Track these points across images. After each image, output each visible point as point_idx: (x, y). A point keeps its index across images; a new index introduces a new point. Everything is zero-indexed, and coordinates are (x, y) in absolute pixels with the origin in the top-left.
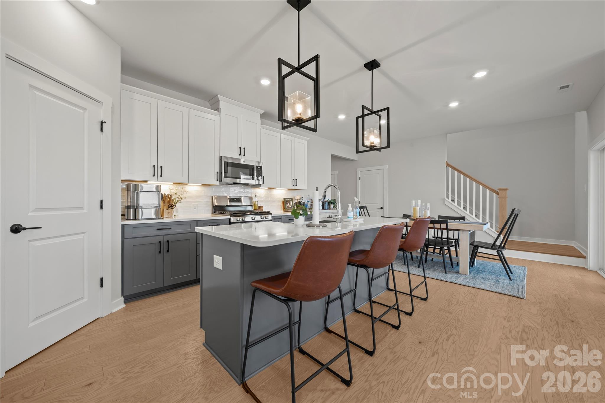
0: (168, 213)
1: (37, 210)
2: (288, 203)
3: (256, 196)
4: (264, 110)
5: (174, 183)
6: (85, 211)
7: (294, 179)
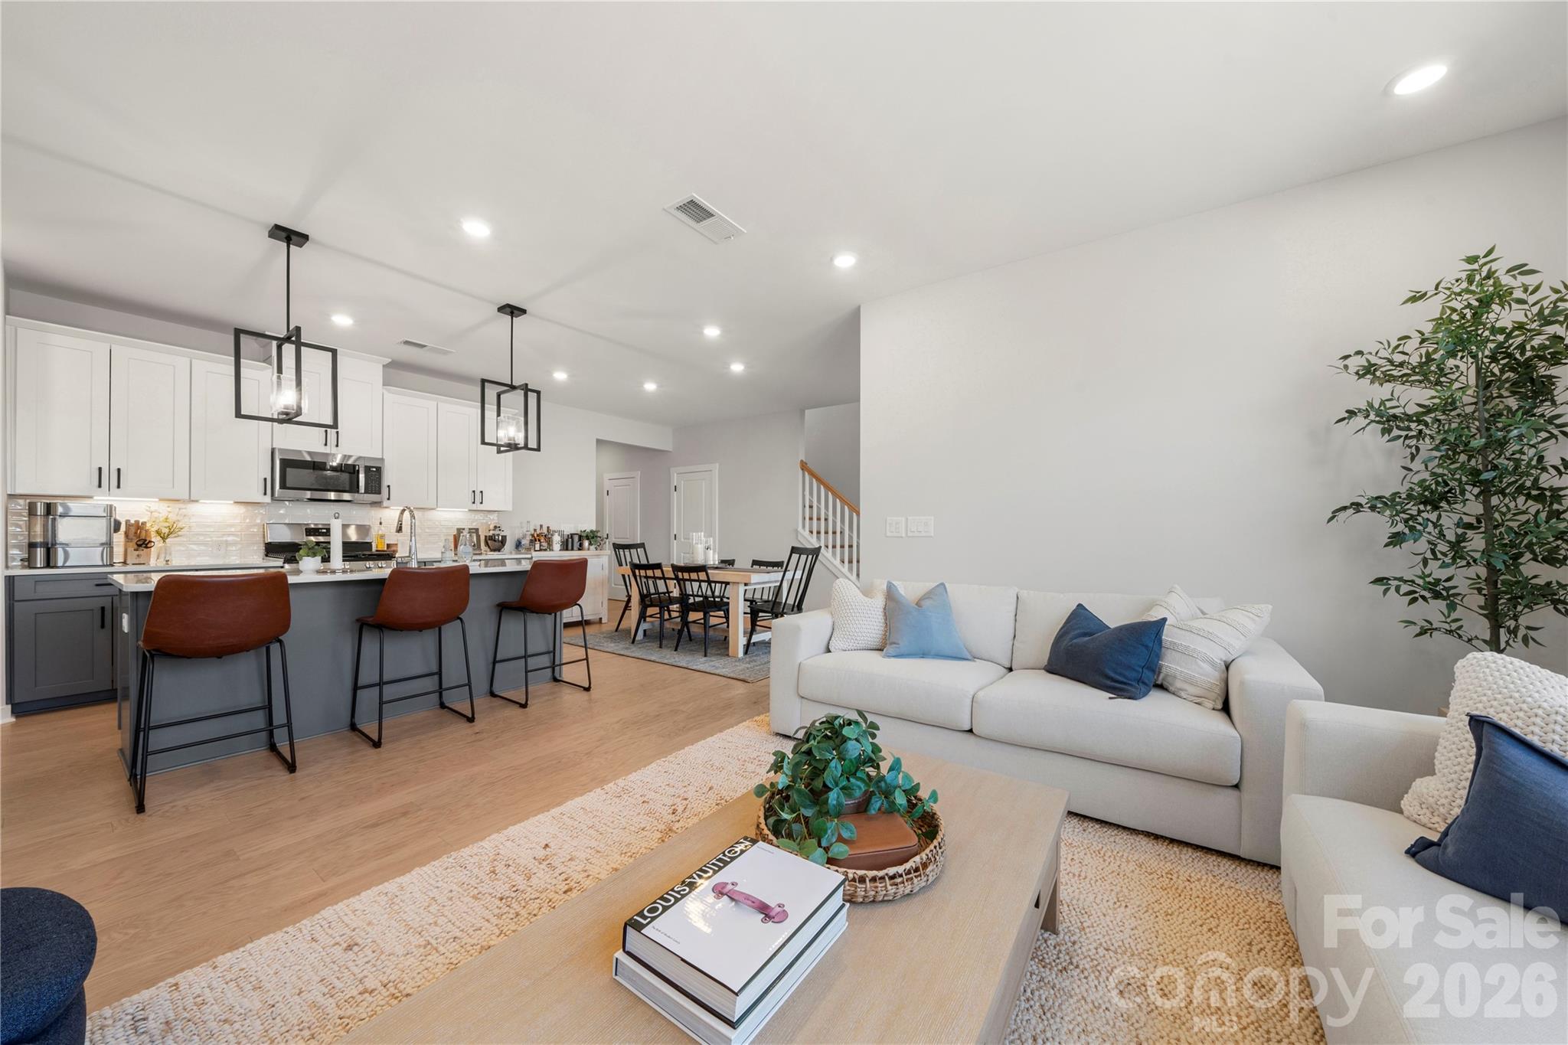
0: (138, 555)
3: (381, 523)
4: (389, 358)
5: (161, 500)
7: (474, 492)
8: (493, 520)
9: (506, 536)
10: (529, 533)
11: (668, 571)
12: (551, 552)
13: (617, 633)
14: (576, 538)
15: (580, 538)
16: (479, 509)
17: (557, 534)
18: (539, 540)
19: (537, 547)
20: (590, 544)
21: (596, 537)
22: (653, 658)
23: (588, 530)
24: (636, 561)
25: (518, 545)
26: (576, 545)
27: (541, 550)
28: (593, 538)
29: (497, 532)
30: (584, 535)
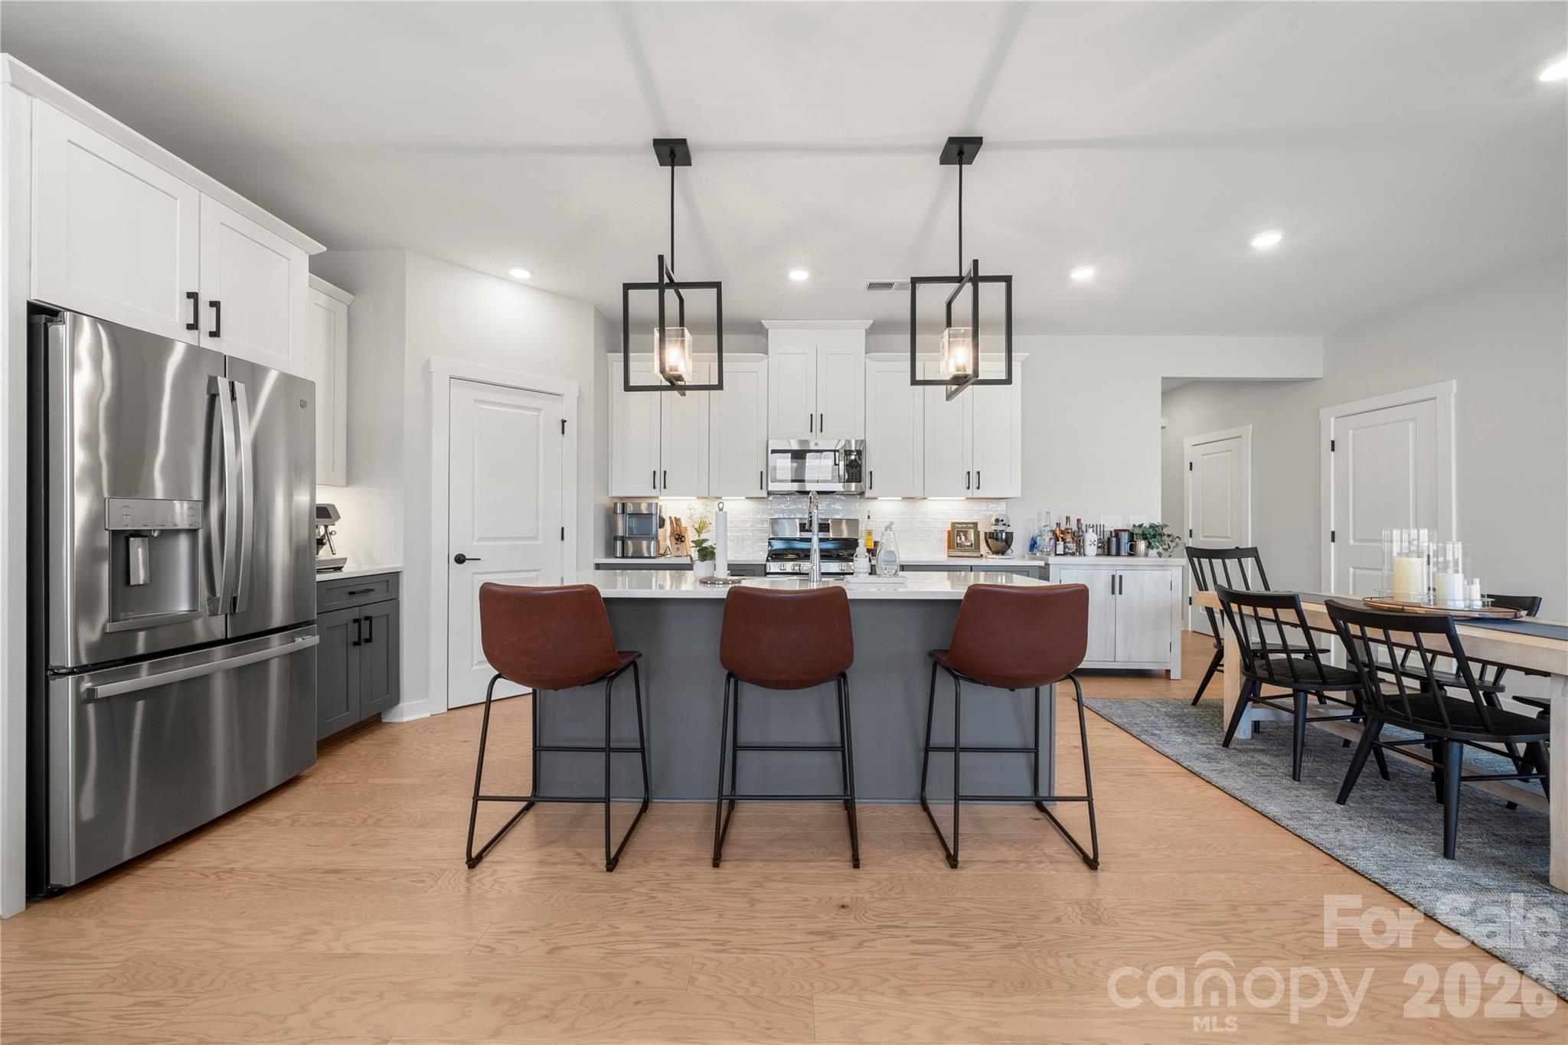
0: (678, 549)
1: (481, 539)
2: (961, 534)
3: (869, 517)
6: (540, 542)
7: (969, 473)
8: (999, 510)
9: (1012, 533)
10: (1048, 529)
11: (1316, 611)
12: (1082, 558)
13: (1194, 710)
14: (1125, 537)
15: (1132, 536)
16: (975, 496)
17: (1091, 530)
18: (1063, 540)
19: (1060, 549)
20: (1149, 546)
21: (1161, 535)
22: (1273, 809)
23: (1146, 525)
24: (1238, 586)
25: (1033, 545)
26: (1125, 547)
27: (1065, 554)
28: (1154, 536)
29: (1000, 528)
30: (1137, 531)
